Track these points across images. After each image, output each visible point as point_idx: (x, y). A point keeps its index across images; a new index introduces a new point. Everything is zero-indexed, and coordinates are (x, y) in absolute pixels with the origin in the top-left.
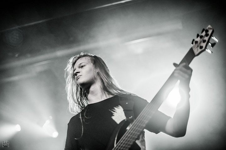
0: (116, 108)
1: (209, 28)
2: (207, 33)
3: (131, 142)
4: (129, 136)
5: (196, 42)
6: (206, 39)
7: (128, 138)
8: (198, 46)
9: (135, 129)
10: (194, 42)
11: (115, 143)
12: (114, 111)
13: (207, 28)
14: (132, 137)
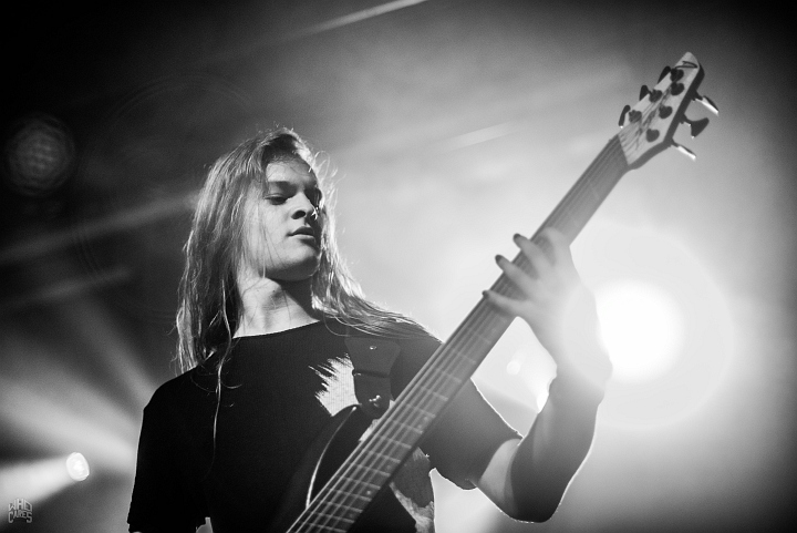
0: (335, 365)
1: (685, 62)
2: (678, 82)
3: (364, 494)
4: (362, 471)
5: (636, 116)
6: (674, 102)
7: (357, 478)
8: (641, 131)
9: (385, 443)
10: (627, 116)
11: (309, 496)
12: (330, 375)
13: (680, 63)
14: (370, 473)
